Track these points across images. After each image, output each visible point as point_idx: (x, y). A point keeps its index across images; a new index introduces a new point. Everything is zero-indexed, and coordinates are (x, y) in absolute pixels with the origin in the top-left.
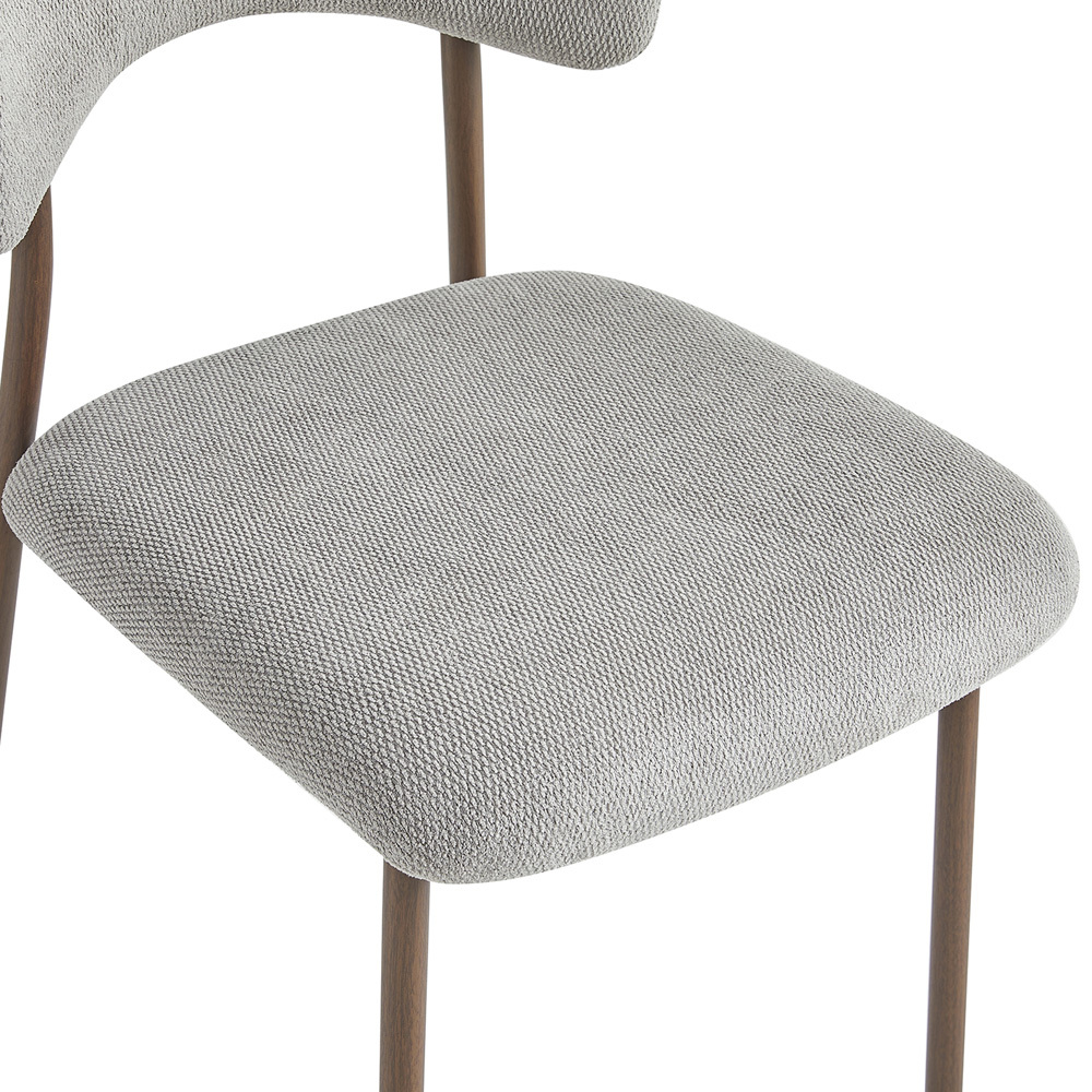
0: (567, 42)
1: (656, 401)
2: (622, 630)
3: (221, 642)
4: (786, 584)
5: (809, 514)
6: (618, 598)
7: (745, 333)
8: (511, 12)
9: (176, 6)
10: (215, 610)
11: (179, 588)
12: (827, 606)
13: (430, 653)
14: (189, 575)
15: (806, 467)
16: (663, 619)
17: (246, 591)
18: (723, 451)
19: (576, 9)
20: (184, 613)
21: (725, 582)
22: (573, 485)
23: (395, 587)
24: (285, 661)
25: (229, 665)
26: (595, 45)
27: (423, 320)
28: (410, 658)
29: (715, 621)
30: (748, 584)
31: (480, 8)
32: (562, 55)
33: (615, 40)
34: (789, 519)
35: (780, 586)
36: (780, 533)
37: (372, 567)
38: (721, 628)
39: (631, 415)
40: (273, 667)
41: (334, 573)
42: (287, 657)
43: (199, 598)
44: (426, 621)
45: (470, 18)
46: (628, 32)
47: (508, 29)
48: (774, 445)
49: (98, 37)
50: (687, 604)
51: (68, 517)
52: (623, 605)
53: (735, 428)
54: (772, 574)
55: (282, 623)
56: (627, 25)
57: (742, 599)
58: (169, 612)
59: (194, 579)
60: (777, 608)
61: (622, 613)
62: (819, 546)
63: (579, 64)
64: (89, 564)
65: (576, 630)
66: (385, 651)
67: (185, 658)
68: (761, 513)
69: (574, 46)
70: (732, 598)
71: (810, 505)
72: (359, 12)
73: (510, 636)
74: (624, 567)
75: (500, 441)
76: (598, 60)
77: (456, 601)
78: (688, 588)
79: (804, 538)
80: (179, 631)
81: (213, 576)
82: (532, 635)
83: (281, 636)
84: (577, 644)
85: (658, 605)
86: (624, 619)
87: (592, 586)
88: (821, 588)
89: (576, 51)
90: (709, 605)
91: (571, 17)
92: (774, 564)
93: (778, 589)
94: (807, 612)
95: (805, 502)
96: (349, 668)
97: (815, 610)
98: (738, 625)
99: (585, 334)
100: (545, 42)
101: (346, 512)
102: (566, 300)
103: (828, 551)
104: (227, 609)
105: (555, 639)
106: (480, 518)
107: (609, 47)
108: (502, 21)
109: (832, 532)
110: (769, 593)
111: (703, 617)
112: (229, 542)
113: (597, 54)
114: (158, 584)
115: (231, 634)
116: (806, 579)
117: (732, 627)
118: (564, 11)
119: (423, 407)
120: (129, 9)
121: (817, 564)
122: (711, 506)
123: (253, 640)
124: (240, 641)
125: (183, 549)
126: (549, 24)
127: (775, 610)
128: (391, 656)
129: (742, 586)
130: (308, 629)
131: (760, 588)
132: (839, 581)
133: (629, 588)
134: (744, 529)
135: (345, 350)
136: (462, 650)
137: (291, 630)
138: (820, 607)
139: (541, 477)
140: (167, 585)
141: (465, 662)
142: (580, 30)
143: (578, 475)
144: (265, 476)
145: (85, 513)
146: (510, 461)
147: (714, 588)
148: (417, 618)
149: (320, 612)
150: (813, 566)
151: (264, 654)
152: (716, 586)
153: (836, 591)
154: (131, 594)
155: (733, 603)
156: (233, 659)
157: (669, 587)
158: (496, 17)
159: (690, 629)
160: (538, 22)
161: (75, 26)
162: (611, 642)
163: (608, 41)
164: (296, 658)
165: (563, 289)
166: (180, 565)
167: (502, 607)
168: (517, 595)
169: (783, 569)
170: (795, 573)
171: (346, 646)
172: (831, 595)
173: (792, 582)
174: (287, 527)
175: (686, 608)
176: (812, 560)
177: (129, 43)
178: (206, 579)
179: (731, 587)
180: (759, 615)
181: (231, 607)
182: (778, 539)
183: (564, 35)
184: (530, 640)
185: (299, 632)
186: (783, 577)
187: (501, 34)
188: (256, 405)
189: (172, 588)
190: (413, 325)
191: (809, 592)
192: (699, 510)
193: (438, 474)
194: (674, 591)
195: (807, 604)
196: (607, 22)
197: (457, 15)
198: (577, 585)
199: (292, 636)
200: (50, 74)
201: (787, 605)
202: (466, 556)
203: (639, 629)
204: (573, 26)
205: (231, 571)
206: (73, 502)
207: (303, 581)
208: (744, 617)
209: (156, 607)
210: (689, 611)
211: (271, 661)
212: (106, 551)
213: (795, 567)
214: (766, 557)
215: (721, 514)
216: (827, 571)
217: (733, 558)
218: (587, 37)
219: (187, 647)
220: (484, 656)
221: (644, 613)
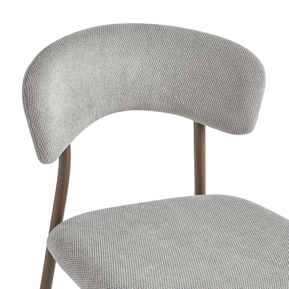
0: (229, 126)
1: (242, 227)
2: (212, 283)
3: (92, 276)
4: (268, 277)
5: (280, 259)
6: (213, 275)
7: (275, 214)
8: (213, 115)
9: (113, 103)
10: (93, 267)
11: (84, 261)
12: (280, 285)
13: (151, 283)
14: (88, 258)
15: (282, 247)
16: (226, 282)
17: (103, 263)
18: (258, 241)
19: (232, 116)
20: (84, 268)
21: (248, 274)
22: (209, 245)
23: (147, 266)
24: (108, 282)
25: (93, 283)
26: (237, 127)
27: (179, 203)
28: (145, 284)
29: (243, 284)
30: (255, 276)
31: (204, 113)
32: (228, 129)
33: (243, 126)
34: (273, 260)
35: (265, 277)
36: (269, 263)
37: (142, 260)
38: (244, 287)
39: (233, 230)
40: (105, 283)
41: (130, 261)
42: (109, 281)
43: (89, 264)
44: (153, 275)
45: (201, 116)
46: (247, 124)
47: (212, 120)
48: (274, 241)
49: (87, 108)
50: (235, 279)
51: (60, 242)
52: (214, 277)
53: (264, 236)
54: (264, 274)
55: (110, 272)
56: (247, 122)
57: (253, 280)
58: (80, 268)
59: (89, 259)
60: (263, 283)
61: (213, 279)
62: (281, 268)
63: (232, 132)
64: (63, 255)
65: (198, 282)
66: (138, 281)
67: (83, 281)
68: (265, 258)
69: (231, 127)
70: (249, 279)
71: (281, 257)
72: (169, 113)
73: (177, 281)
74: (218, 267)
75: (191, 233)
76: (238, 132)
77: (164, 271)
78: (236, 274)
79: (276, 266)
80: (82, 273)
81: (95, 258)
82: (184, 281)
83: (109, 275)
84: (197, 285)
85: (225, 278)
86: (214, 281)
87: (206, 271)
88: (279, 279)
89: (232, 128)
90: (242, 280)
91: (230, 118)
92: (265, 271)
93: (265, 278)
94: (273, 286)
95: (279, 256)
96: (126, 285)
97: (276, 286)
98: (250, 287)
99: (226, 210)
100: (222, 125)
101: (139, 246)
102: (223, 201)
103: (283, 270)
104: (96, 267)
105: (191, 283)
106: (178, 251)
107: (241, 128)
108: (210, 118)
109: (286, 265)
110: (261, 279)
111: (239, 283)
112: (102, 251)
113: (238, 130)
114: (79, 260)
115: (95, 274)
116: (274, 277)
117: (248, 287)
118: (229, 116)
119: (172, 223)
120: (98, 102)
121: (279, 273)
122: (250, 254)
123: (101, 276)
124: (97, 276)
125: (89, 251)
126: (224, 120)
127: (262, 284)
128: (139, 283)
129: (253, 276)
130: (117, 274)
131: (259, 277)
132: (285, 278)
133: (218, 273)
134: (258, 261)
135: (154, 208)
136: (161, 283)
137: (112, 274)
138: (277, 285)
139: (200, 243)
140: (81, 260)
141: (161, 286)
142: (233, 122)
143: (212, 243)
144: (119, 236)
145: (65, 241)
146: (193, 238)
147: (244, 276)
148: (151, 274)
149: (122, 270)
150: (278, 273)
151: (103, 280)
152: (245, 275)
153: (283, 281)
154: (72, 263)
155: (249, 280)
156: (95, 281)
157: (230, 274)
158: (208, 117)
159: (234, 286)
160: (221, 119)
161: (80, 104)
162: (208, 286)
163: (241, 126)
164: (112, 281)
165: (223, 198)
166: (86, 255)
167: (177, 273)
168: (183, 271)
169: (268, 273)
170: (271, 274)
171: (127, 279)
172: (282, 282)
173: (270, 277)
174: (121, 248)
175: (234, 280)
176: (278, 272)
177: (97, 112)
178: (92, 259)
179: (250, 276)
180: (257, 285)
181: (97, 267)
182: (268, 265)
183: (228, 123)
184: (183, 283)
185: (115, 274)
186: (267, 275)
187: (210, 122)
188: (123, 219)
189: (82, 261)
190: (176, 203)
191: (275, 280)
192: (246, 255)
193: (170, 239)
194: (231, 275)
195: (273, 284)
196: (241, 120)
197: (197, 115)
198: (202, 270)
199: (112, 275)
200: (70, 115)
201: (267, 283)
202: (171, 260)
203: (218, 284)
204: (231, 121)
205: (100, 258)
206: (62, 238)
207: (120, 262)
208: (252, 285)
209: (77, 266)
210: (235, 281)
211: (105, 281)
212: (67, 251)
213: (271, 273)
214: (263, 269)
215: (252, 257)
216: (281, 275)
217: (252, 268)
218: (235, 124)
219: (83, 278)
220: (168, 285)
221: (220, 279)
